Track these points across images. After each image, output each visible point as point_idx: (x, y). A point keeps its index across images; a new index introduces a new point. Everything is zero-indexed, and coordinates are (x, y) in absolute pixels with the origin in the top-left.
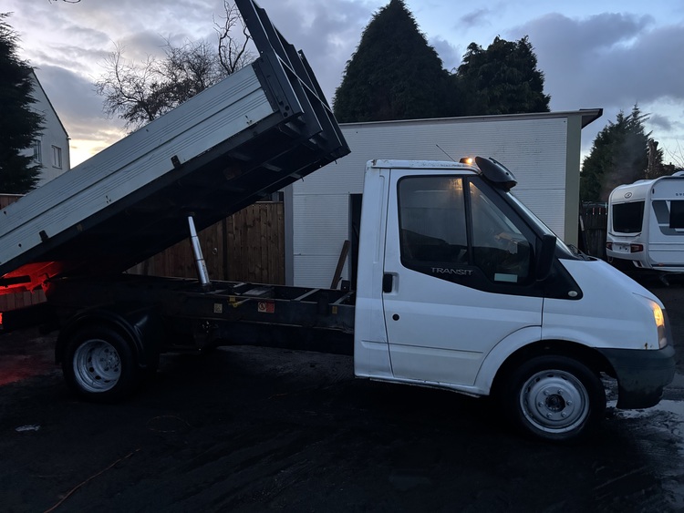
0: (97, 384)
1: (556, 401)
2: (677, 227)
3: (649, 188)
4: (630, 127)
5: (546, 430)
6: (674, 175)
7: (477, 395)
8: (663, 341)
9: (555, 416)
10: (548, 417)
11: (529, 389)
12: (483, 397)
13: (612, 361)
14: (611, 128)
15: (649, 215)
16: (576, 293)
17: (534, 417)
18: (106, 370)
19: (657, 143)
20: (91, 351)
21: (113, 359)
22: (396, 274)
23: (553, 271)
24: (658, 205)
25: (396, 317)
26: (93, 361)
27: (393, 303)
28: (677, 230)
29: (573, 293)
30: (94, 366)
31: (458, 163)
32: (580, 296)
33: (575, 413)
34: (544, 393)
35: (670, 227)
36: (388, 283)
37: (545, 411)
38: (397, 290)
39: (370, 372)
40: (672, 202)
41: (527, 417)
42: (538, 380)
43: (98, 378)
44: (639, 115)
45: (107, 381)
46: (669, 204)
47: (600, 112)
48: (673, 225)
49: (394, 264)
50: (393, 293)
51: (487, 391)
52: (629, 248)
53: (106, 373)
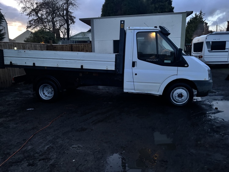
0: (46, 97)
1: (180, 96)
2: (213, 50)
3: (205, 38)
4: (199, 18)
5: (177, 103)
6: (213, 33)
7: (158, 95)
8: (210, 78)
9: (180, 99)
10: (178, 100)
11: (173, 93)
12: (160, 96)
13: (196, 84)
14: (193, 18)
15: (205, 46)
16: (187, 65)
17: (174, 100)
18: (48, 93)
19: (207, 23)
20: (43, 88)
21: (50, 90)
22: (136, 62)
23: (181, 59)
24: (208, 43)
25: (136, 74)
26: (44, 91)
27: (135, 70)
28: (213, 51)
29: (186, 65)
30: (45, 93)
31: (154, 28)
32: (188, 66)
33: (185, 98)
34: (177, 93)
35: (211, 50)
36: (134, 64)
37: (177, 98)
38: (136, 66)
39: (128, 90)
40: (212, 42)
41: (172, 100)
42: (176, 90)
43: (46, 96)
44: (202, 14)
45: (49, 97)
46: (211, 43)
47: (192, 12)
48: (212, 50)
49: (136, 59)
50: (135, 67)
51: (161, 94)
52: (198, 57)
53: (48, 94)
